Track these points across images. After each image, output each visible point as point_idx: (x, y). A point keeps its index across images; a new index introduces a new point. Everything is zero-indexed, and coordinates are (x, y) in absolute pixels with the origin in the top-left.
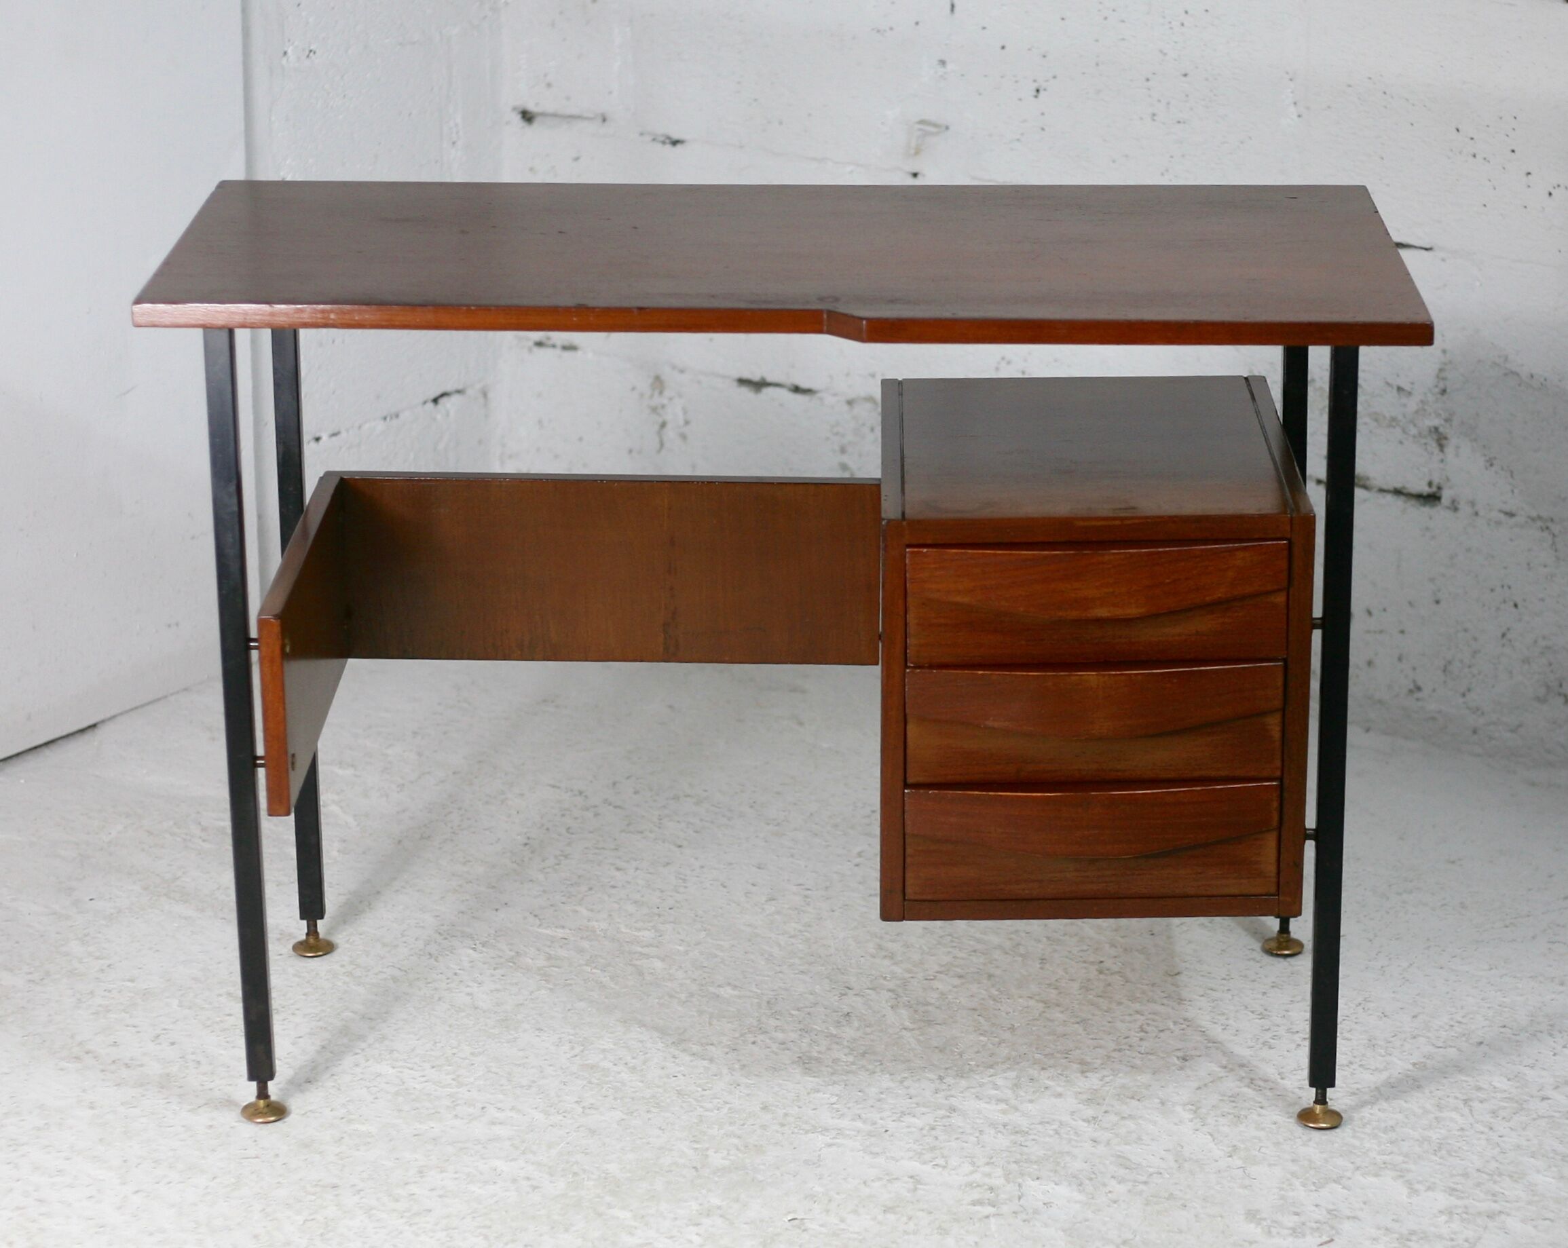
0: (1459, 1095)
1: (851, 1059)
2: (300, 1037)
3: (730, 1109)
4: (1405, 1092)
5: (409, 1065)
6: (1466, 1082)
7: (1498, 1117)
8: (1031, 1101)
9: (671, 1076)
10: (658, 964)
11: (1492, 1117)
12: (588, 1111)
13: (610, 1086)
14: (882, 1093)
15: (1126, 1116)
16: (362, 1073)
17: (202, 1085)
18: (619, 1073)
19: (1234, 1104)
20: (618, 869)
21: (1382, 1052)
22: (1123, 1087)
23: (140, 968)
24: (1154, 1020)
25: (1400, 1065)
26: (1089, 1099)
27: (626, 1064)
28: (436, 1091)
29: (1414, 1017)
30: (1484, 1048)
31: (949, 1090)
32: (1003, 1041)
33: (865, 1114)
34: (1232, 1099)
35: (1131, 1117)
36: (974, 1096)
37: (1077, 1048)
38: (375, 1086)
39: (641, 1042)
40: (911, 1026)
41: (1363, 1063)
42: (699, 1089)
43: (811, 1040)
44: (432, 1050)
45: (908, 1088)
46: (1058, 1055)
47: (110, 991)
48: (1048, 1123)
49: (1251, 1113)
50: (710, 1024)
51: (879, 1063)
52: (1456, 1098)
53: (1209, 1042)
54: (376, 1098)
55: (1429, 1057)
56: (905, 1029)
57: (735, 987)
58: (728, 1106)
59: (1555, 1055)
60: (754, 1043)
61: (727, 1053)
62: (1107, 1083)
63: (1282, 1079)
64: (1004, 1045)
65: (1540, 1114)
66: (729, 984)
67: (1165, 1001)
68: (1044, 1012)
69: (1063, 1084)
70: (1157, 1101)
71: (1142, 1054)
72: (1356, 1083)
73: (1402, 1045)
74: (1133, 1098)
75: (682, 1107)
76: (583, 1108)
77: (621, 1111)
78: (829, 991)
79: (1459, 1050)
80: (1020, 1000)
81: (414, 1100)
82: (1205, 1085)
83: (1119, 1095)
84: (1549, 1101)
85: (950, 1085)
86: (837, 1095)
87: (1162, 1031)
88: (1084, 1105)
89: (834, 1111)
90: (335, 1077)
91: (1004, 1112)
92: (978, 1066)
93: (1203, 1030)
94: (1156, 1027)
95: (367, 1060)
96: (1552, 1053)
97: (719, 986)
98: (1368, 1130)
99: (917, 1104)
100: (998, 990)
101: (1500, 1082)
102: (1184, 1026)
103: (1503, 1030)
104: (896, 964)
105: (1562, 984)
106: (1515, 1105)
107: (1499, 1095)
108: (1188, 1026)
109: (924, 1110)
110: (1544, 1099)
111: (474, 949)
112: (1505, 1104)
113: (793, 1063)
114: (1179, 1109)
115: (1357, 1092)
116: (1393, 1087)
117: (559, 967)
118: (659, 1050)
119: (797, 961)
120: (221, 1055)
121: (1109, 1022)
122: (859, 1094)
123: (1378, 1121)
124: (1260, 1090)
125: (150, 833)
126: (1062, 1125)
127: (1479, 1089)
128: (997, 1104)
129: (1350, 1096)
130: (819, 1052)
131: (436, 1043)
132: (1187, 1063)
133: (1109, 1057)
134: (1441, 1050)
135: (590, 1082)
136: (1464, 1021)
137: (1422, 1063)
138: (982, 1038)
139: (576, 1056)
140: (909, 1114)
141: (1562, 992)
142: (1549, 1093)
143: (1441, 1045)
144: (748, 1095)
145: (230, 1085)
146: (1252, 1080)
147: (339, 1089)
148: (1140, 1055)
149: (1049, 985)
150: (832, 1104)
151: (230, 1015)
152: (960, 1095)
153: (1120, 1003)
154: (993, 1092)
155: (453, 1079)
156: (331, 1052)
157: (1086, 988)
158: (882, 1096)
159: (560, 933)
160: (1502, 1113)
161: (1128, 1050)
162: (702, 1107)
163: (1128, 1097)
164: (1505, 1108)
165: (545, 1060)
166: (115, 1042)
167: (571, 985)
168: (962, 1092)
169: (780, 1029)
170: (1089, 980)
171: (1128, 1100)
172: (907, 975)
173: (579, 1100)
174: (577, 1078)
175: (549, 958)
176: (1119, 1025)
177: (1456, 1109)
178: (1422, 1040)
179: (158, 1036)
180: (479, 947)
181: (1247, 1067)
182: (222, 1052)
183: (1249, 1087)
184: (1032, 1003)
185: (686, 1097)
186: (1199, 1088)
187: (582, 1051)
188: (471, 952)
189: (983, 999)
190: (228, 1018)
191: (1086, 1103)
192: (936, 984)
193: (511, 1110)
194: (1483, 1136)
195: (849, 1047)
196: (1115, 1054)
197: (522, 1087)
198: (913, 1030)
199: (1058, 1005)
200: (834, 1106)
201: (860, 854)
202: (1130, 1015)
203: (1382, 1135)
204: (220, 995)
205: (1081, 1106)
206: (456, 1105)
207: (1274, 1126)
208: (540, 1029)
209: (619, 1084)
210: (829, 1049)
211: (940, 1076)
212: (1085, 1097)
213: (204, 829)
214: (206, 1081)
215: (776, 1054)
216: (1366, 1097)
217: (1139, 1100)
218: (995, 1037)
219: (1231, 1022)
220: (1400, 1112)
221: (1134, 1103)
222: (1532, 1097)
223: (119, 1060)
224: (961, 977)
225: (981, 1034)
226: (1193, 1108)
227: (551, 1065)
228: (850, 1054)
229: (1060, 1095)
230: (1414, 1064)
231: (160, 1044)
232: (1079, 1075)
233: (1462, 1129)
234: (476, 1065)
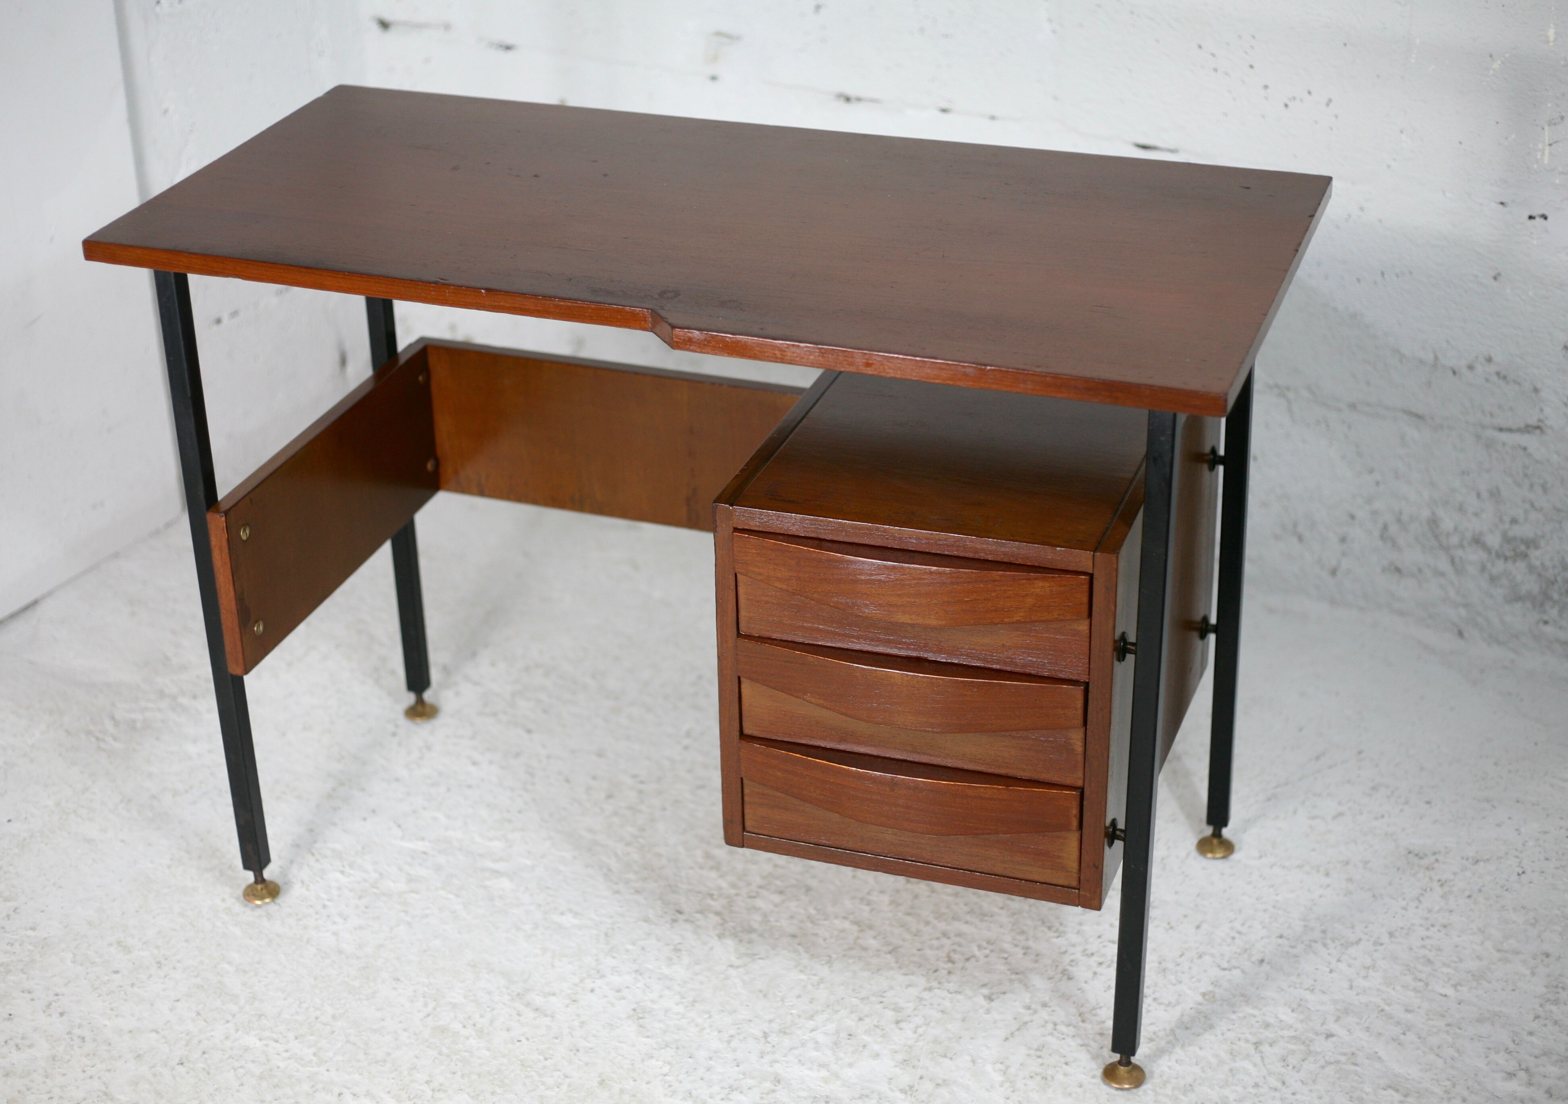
0: (1250, 1037)
1: (681, 1009)
2: (178, 1001)
3: (569, 1086)
4: (1199, 1035)
5: (275, 1036)
6: (1255, 1016)
7: (1288, 1065)
8: (850, 1065)
9: (515, 1041)
10: (506, 884)
11: (1284, 1066)
12: (437, 1095)
13: (458, 1057)
14: (711, 1059)
15: (940, 1082)
16: (231, 1049)
17: (84, 1071)
18: (467, 1038)
19: (1040, 1060)
20: (474, 763)
21: (1172, 977)
22: (936, 1041)
23: (42, 911)
24: (960, 945)
25: (1192, 998)
26: (905, 1061)
27: (474, 1025)
28: (297, 1071)
29: (1198, 927)
30: (1265, 967)
31: (774, 1053)
32: (822, 981)
33: (695, 1090)
34: (1038, 1053)
35: (945, 1083)
36: (796, 1060)
37: (891, 988)
38: (242, 1067)
39: (489, 993)
40: (737, 962)
41: (1157, 995)
42: (541, 1058)
43: (645, 985)
44: (297, 1013)
45: (734, 1050)
46: (873, 999)
47: (12, 945)
48: (867, 1096)
49: (1057, 1072)
50: (553, 966)
51: (707, 1016)
52: (1247, 1041)
53: (1012, 973)
54: (242, 1085)
55: (1215, 983)
56: (731, 966)
57: (576, 914)
58: (568, 1080)
59: (1331, 971)
60: (592, 991)
61: (567, 1006)
62: (920, 1036)
63: (1083, 1021)
64: (822, 986)
65: (1327, 1058)
66: (570, 910)
67: (968, 918)
68: (858, 938)
69: (880, 1040)
70: (968, 1058)
71: (951, 993)
72: (1152, 1024)
73: (1190, 968)
74: (945, 1056)
75: (525, 1084)
76: (433, 1090)
77: (468, 1094)
78: (662, 917)
79: (1243, 972)
80: (836, 922)
81: (276, 1086)
82: (1012, 1034)
83: (932, 1053)
84: (1334, 1039)
85: (774, 1046)
86: (669, 1063)
87: (967, 960)
88: (901, 1068)
89: (666, 1086)
90: (206, 1056)
91: (825, 1080)
92: (799, 1016)
93: (1006, 955)
94: (963, 954)
95: (237, 1030)
96: (1328, 970)
97: (562, 914)
98: (1168, 1091)
99: (744, 1074)
100: (816, 909)
101: (1286, 1015)
102: (987, 952)
103: (1280, 941)
104: (722, 876)
105: (1327, 875)
106: (1303, 1047)
107: (1286, 1033)
108: (992, 951)
109: (750, 1082)
110: (1329, 1036)
111: (342, 872)
112: (1293, 1047)
113: (629, 1017)
114: (989, 1068)
115: (1154, 1037)
116: (1187, 1028)
117: (417, 892)
118: (504, 1004)
119: (632, 876)
120: (105, 1026)
121: (919, 950)
122: (690, 1060)
123: (1177, 1078)
124: (1064, 1039)
125: (68, 732)
126: (880, 1099)
127: (1267, 1026)
128: (818, 1071)
129: (1148, 1043)
130: (652, 1001)
131: (301, 1003)
132: (993, 1004)
133: (921, 999)
134: (1226, 972)
135: (440, 1053)
136: (1244, 930)
137: (1211, 992)
138: (803, 977)
139: (428, 1015)
140: (736, 1089)
141: (1328, 886)
142: (1334, 1027)
143: (1225, 965)
144: (587, 1064)
145: (109, 1070)
146: (1055, 1024)
147: (208, 1073)
148: (950, 995)
149: (862, 899)
150: (665, 1075)
151: (116, 972)
152: (783, 1058)
153: (927, 923)
154: (814, 1054)
155: (314, 1054)
156: (205, 1021)
157: (894, 903)
158: (711, 1062)
159: (420, 846)
160: (1292, 1060)
161: (939, 988)
162: (543, 1083)
163: (941, 1056)
164: (1293, 1052)
165: (401, 1022)
166: (10, 1015)
167: (427, 916)
168: (785, 1055)
169: (617, 972)
170: (898, 891)
171: (941, 1059)
172: (733, 892)
173: (429, 1079)
174: (428, 1047)
175: (410, 880)
176: (928, 952)
177: (1248, 1056)
178: (1207, 958)
179: (49, 1005)
180: (347, 870)
181: (1049, 1007)
182: (107, 1022)
183: (1051, 1034)
184: (846, 925)
185: (529, 1069)
186: (1006, 1039)
187: (435, 1009)
188: (338, 875)
189: (802, 921)
190: (115, 975)
191: (902, 1067)
192: (760, 903)
193: (365, 1095)
194: (1277, 1094)
195: (679, 993)
196: (926, 995)
197: (377, 1062)
198: (738, 967)
199: (871, 927)
200: (667, 1078)
201: (688, 734)
202: (938, 939)
203: (1182, 1097)
204: (110, 945)
205: (897, 1069)
206: (315, 1092)
207: (1079, 1090)
208: (397, 980)
209: (466, 1054)
210: (661, 996)
211: (765, 1033)
212: (900, 1057)
213: (116, 723)
214: (88, 1066)
215: (613, 1005)
216: (1163, 1043)
217: (951, 1059)
218: (814, 975)
219: (1031, 943)
220: (1197, 1064)
221: (947, 1062)
222: (1317, 1034)
223: (11, 1039)
224: (781, 893)
225: (801, 971)
226: (1002, 1067)
227: (405, 1030)
228: (682, 1003)
229: (877, 1056)
230: (1204, 995)
231: (50, 1015)
232: (893, 1026)
233: (1256, 1085)
234: (336, 1034)
